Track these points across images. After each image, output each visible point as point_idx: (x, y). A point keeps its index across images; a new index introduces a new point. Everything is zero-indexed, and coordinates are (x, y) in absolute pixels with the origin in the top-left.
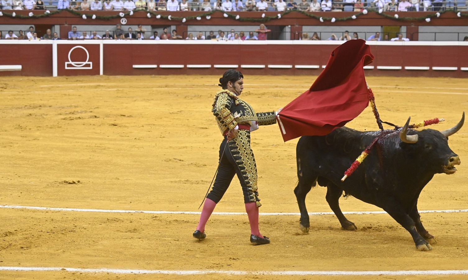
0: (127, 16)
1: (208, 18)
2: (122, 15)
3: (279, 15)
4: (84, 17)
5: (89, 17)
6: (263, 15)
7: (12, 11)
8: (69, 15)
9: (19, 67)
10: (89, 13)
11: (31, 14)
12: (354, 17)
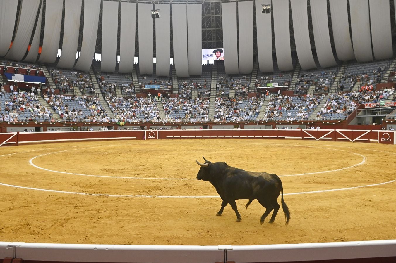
0: (165, 123)
1: (187, 123)
2: (163, 123)
3: (206, 123)
4: (153, 124)
5: (155, 124)
6: (202, 123)
7: (134, 122)
8: (149, 123)
9: (135, 137)
10: (155, 123)
11: (139, 123)
12: (226, 123)
